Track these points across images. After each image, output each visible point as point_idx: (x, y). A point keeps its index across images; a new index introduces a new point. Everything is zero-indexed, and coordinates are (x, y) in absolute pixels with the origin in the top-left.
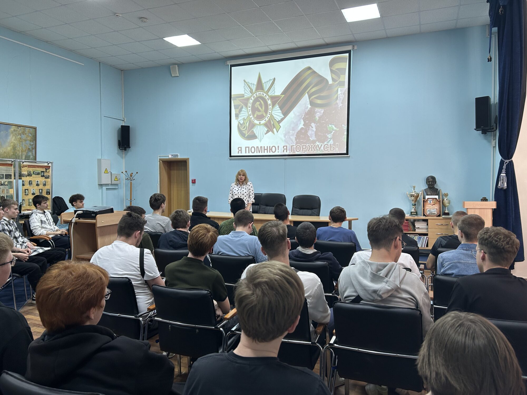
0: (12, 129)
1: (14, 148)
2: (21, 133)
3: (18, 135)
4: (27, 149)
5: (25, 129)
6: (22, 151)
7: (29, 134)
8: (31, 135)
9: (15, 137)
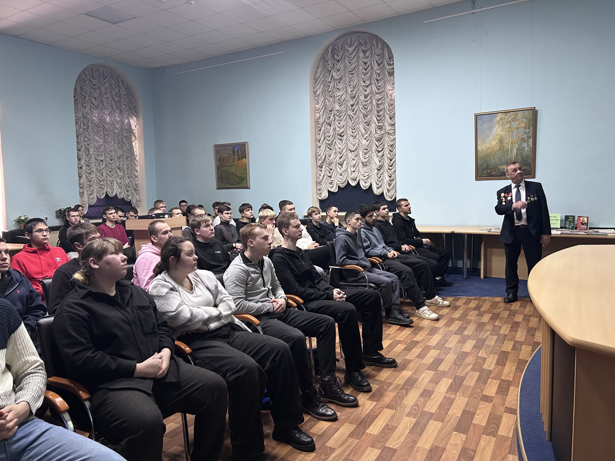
0: (498, 118)
1: (501, 141)
2: (510, 121)
3: (506, 123)
4: (520, 139)
5: (517, 113)
6: (511, 143)
7: (523, 119)
8: (526, 119)
9: (502, 127)
